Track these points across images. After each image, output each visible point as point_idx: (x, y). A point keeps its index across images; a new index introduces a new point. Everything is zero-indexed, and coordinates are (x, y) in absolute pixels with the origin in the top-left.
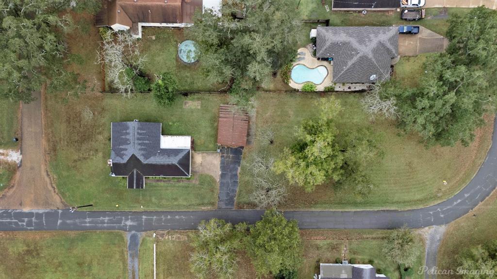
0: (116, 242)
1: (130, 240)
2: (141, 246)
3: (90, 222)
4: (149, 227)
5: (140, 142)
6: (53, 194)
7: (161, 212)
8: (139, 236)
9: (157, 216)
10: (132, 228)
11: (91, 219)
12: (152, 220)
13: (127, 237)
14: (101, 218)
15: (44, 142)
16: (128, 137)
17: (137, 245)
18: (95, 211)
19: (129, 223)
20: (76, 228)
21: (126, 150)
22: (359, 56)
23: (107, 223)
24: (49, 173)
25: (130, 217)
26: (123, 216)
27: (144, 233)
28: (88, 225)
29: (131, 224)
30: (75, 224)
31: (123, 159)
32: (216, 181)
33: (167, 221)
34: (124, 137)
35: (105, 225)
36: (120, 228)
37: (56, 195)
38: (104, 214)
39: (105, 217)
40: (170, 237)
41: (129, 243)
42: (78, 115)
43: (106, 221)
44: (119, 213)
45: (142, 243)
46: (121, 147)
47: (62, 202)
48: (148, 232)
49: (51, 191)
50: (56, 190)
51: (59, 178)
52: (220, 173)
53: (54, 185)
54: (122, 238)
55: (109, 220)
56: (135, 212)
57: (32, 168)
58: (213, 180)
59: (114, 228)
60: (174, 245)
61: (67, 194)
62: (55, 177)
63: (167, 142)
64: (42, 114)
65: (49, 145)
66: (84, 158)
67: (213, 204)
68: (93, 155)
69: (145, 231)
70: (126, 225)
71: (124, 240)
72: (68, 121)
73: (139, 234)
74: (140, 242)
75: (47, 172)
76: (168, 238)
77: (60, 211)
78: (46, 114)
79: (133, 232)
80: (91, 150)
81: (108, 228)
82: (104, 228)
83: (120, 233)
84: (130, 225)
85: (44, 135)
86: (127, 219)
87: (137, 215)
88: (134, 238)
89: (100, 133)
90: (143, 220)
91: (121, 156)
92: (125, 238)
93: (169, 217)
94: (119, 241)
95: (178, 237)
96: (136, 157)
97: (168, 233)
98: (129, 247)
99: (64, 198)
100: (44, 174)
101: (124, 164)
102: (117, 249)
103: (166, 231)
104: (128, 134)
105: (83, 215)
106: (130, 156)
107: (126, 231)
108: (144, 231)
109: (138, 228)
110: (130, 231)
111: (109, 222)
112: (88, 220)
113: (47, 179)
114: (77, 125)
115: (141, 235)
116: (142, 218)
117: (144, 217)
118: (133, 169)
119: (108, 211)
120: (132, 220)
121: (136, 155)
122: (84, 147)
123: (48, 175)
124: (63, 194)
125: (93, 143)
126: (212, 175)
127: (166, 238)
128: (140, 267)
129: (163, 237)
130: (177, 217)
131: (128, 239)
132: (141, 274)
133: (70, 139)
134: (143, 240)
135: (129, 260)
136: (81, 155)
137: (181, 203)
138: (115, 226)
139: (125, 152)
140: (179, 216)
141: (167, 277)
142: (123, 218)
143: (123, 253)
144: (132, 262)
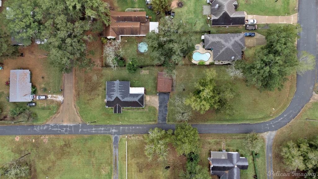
0: (107, 140)
2: (119, 142)
3: (94, 130)
4: (124, 133)
5: (120, 90)
6: (77, 116)
7: (130, 125)
8: (119, 137)
9: (127, 127)
10: (115, 133)
11: (95, 129)
12: (125, 129)
13: (113, 138)
14: (100, 128)
15: (74, 91)
16: (114, 88)
17: (117, 142)
18: (97, 125)
19: (114, 131)
20: (88, 133)
21: (113, 94)
22: (225, 47)
23: (103, 131)
24: (76, 106)
25: (114, 128)
27: (121, 136)
28: (94, 132)
29: (115, 131)
30: (87, 131)
31: (112, 99)
32: (157, 109)
33: (133, 129)
34: (112, 88)
35: (102, 132)
36: (110, 133)
37: (79, 117)
38: (101, 126)
39: (102, 128)
40: (134, 138)
41: (113, 141)
42: (90, 78)
43: (102, 130)
44: (109, 126)
45: (120, 141)
46: (111, 93)
47: (81, 120)
48: (123, 135)
49: (76, 115)
50: (79, 115)
51: (80, 108)
52: (159, 105)
53: (78, 112)
54: (110, 139)
55: (104, 129)
56: (117, 125)
57: (68, 104)
58: (155, 109)
59: (106, 133)
60: (136, 142)
61: (84, 117)
62: (78, 108)
63: (133, 90)
64: (73, 78)
65: (76, 93)
66: (93, 99)
67: (155, 121)
68: (97, 97)
70: (112, 132)
72: (85, 81)
73: (118, 136)
74: (119, 140)
75: (75, 105)
76: (133, 138)
77: (80, 125)
78: (75, 78)
79: (116, 135)
80: (96, 95)
81: (104, 133)
82: (101, 133)
83: (109, 136)
85: (74, 88)
86: (113, 129)
87: (118, 127)
88: (116, 138)
89: (100, 87)
90: (121, 129)
91: (111, 97)
92: (112, 139)
93: (134, 128)
94: (109, 140)
95: (138, 138)
96: (118, 98)
97: (133, 136)
98: (114, 143)
99: (82, 119)
100: (73, 106)
101: (112, 101)
102: (108, 144)
103: (132, 135)
104: (115, 87)
105: (91, 127)
106: (115, 97)
107: (112, 135)
108: (121, 135)
109: (118, 133)
110: (114, 135)
112: (94, 129)
113: (75, 109)
114: (90, 83)
116: (120, 128)
117: (121, 128)
118: (117, 104)
119: (103, 125)
120: (115, 129)
121: (118, 97)
122: (92, 93)
123: (75, 107)
124: (82, 116)
125: (97, 91)
126: (155, 106)
127: (132, 138)
128: (119, 153)
129: (130, 138)
130: (138, 128)
131: (113, 139)
132: (119, 157)
133: (86, 90)
134: (121, 139)
135: (114, 149)
136: (91, 97)
137: (139, 120)
138: (107, 132)
139: (113, 96)
140: (139, 127)
141: (133, 159)
142: (111, 128)
143: (111, 146)
144: (115, 150)
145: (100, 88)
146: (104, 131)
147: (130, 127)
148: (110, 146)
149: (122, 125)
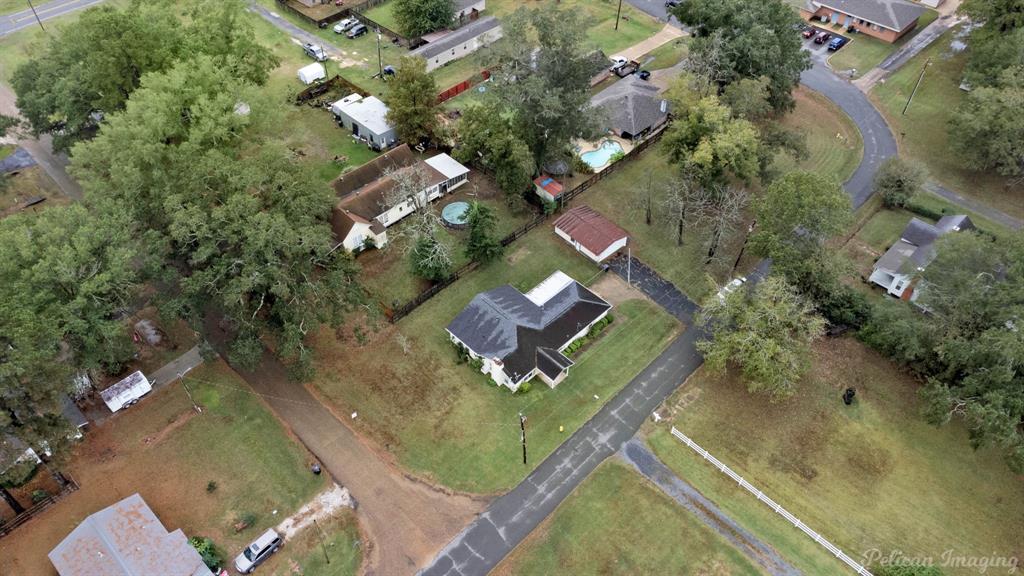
0: (617, 482)
1: (633, 459)
2: (657, 455)
3: (549, 490)
4: (638, 420)
5: (510, 310)
6: (448, 500)
7: (627, 386)
8: (638, 443)
9: (628, 397)
10: (616, 442)
11: (545, 484)
12: (628, 406)
13: (623, 459)
14: (558, 468)
15: (366, 443)
16: (487, 317)
17: (649, 460)
18: (538, 469)
19: (604, 438)
20: (538, 517)
21: (502, 332)
22: (630, 99)
23: (575, 467)
24: (413, 476)
25: (595, 430)
26: (584, 437)
27: (639, 434)
28: (549, 496)
29: (608, 436)
30: (530, 514)
31: (508, 347)
32: (644, 300)
33: (648, 391)
34: (482, 323)
35: (575, 472)
36: (602, 456)
37: (456, 498)
38: (554, 459)
39: (562, 462)
40: (677, 406)
41: (636, 466)
42: (383, 371)
43: (569, 466)
44: (575, 438)
45: (654, 450)
46: (490, 338)
47: (474, 500)
48: (642, 426)
49: (440, 500)
50: (449, 490)
51: (435, 470)
52: (638, 289)
53: (437, 486)
54: (620, 469)
55: (571, 460)
56: (593, 418)
57: (379, 492)
58: (638, 305)
59: (591, 465)
60: (695, 412)
61: (471, 482)
62: (427, 473)
63: (540, 295)
64: (328, 410)
65: (375, 439)
66: (447, 413)
67: (673, 326)
68: (455, 399)
69: (637, 428)
70: (603, 446)
71: (624, 469)
72: (376, 388)
73: (633, 441)
74: (650, 451)
75: (408, 477)
76: (678, 410)
77: (486, 515)
78: (334, 405)
79: (624, 445)
80: (445, 396)
81: (584, 473)
82: (575, 482)
83: (608, 466)
84: (609, 441)
85: (356, 434)
86: (595, 437)
87: (601, 419)
88: (633, 452)
89: (437, 367)
90: (617, 417)
91: (503, 346)
92: (624, 464)
93: (644, 384)
94: (620, 477)
95: (688, 397)
96: (524, 329)
97: (668, 403)
98: (643, 472)
99: (471, 490)
100: (406, 484)
101: (517, 351)
102: (632, 492)
103: (664, 404)
104: (485, 312)
105: (525, 489)
106: (515, 334)
107: (611, 453)
108: (634, 432)
109: (624, 434)
110: (618, 448)
111: (575, 462)
112: (541, 489)
113: (417, 487)
114: (394, 382)
115: (640, 439)
116: (613, 416)
117: (613, 413)
118: (535, 348)
119: (557, 451)
120: (603, 430)
121: (524, 325)
122: (432, 400)
123: (414, 480)
124: (463, 488)
125: (440, 385)
126: (631, 297)
127: (675, 412)
128: (693, 485)
129: (669, 415)
130: (654, 375)
131: (629, 461)
132: (708, 495)
133: (401, 407)
134: (650, 442)
135: (666, 490)
136: (438, 414)
137: (636, 357)
138: (590, 462)
139: (502, 338)
140: (654, 371)
141: (746, 464)
142: (588, 439)
143: (647, 489)
144: (674, 488)
145: (442, 371)
146: (578, 464)
147: (636, 391)
148: (644, 489)
149: (614, 402)
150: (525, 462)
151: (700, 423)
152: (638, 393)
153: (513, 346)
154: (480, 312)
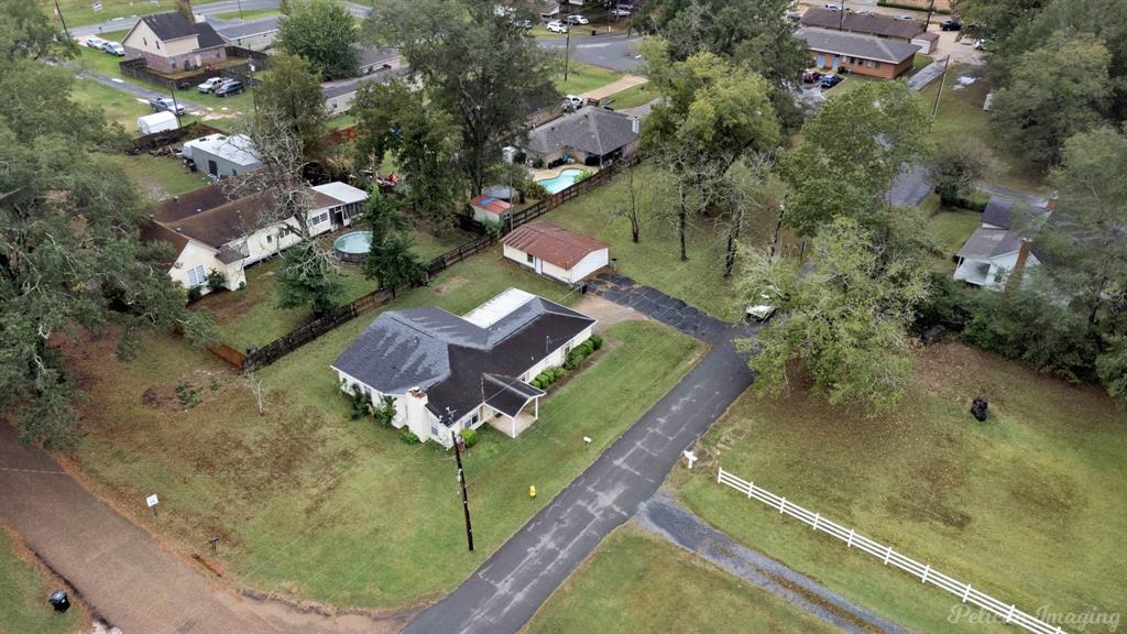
0: (639, 563)
1: (661, 526)
2: (700, 516)
3: (517, 588)
4: (662, 467)
5: (436, 329)
6: (325, 624)
7: (634, 427)
8: (666, 501)
9: (640, 438)
10: (628, 504)
11: (510, 578)
12: (641, 451)
13: (645, 527)
14: (532, 551)
16: (399, 340)
17: (688, 524)
18: (496, 556)
19: (607, 499)
21: (423, 357)
22: (591, 118)
23: (562, 546)
24: (259, 592)
25: (590, 488)
26: (574, 500)
27: (664, 488)
28: (519, 597)
29: (614, 495)
30: (484, 631)
31: (435, 377)
32: (643, 321)
33: (670, 428)
34: (391, 350)
35: (563, 554)
36: (607, 527)
37: (341, 619)
38: (524, 537)
39: (539, 541)
40: (720, 445)
41: (667, 536)
42: (220, 441)
43: (552, 545)
44: (558, 504)
45: (695, 508)
46: (404, 368)
47: (377, 619)
48: (669, 476)
49: (308, 626)
50: (329, 608)
51: (302, 578)
52: (631, 309)
54: (641, 542)
55: (554, 537)
56: (586, 472)
58: (635, 326)
59: (590, 542)
60: (750, 451)
61: (372, 589)
62: (287, 584)
63: (483, 317)
64: (107, 505)
66: (330, 489)
67: (693, 347)
69: (661, 480)
70: (608, 511)
71: (648, 541)
72: (204, 464)
73: (658, 498)
74: (687, 510)
75: (249, 594)
76: (723, 450)
79: (643, 506)
81: (581, 553)
82: (566, 569)
83: (619, 539)
84: (615, 502)
85: (154, 535)
86: (592, 498)
87: (598, 472)
88: (660, 515)
89: (315, 427)
90: (625, 467)
91: (427, 374)
92: (647, 535)
93: (662, 421)
94: (642, 555)
95: (733, 432)
96: (461, 348)
97: (704, 441)
98: (681, 543)
100: (244, 607)
101: (450, 379)
102: (667, 576)
103: (700, 443)
104: (396, 335)
105: (473, 592)
106: (447, 352)
107: (625, 519)
108: (657, 485)
109: (640, 491)
110: (632, 511)
111: (560, 539)
112: (503, 587)
113: (266, 610)
114: (239, 454)
115: (667, 494)
116: (618, 467)
117: (618, 462)
118: (481, 375)
119: (528, 525)
120: (603, 487)
121: (458, 344)
122: (304, 473)
123: (260, 599)
125: (320, 450)
126: (625, 319)
127: (719, 453)
128: (771, 553)
129: (710, 458)
130: (674, 408)
131: (656, 529)
132: (799, 567)
133: (247, 488)
134: (685, 498)
135: (727, 566)
136: (315, 491)
137: (643, 389)
138: (586, 538)
139: (425, 364)
140: (676, 402)
141: (849, 514)
142: (580, 502)
143: (693, 568)
144: (740, 562)
145: (325, 431)
146: (569, 538)
147: (651, 430)
148: (687, 569)
149: (617, 447)
150: (471, 548)
151: (762, 464)
152: (654, 434)
153: (443, 372)
154: (389, 335)
